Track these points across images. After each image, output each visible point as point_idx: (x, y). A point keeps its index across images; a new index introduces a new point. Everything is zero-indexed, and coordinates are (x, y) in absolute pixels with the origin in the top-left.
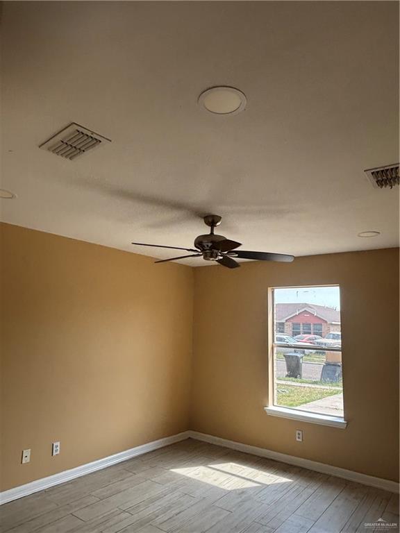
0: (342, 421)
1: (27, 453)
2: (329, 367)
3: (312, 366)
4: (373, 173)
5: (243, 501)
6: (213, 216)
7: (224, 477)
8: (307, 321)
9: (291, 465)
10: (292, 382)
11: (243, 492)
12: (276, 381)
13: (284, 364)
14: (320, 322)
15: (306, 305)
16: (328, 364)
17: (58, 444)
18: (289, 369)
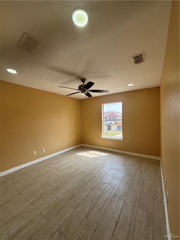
0: (122, 139)
1: (35, 152)
2: (118, 127)
3: (114, 128)
4: (134, 57)
5: (96, 160)
6: (84, 79)
7: (90, 155)
8: (112, 116)
9: (108, 151)
10: (108, 131)
11: (96, 158)
12: (104, 131)
13: (107, 127)
14: (116, 116)
15: (112, 112)
16: (118, 126)
17: (44, 149)
18: (108, 128)
